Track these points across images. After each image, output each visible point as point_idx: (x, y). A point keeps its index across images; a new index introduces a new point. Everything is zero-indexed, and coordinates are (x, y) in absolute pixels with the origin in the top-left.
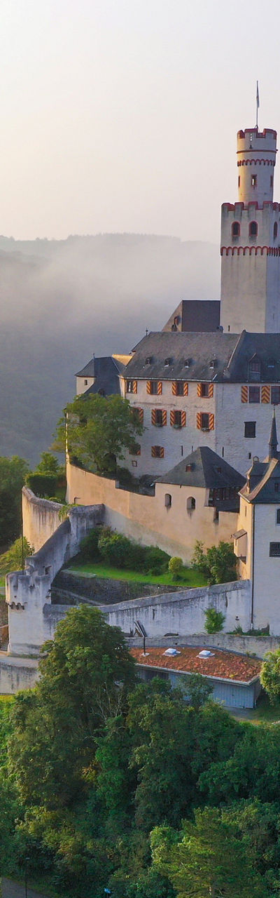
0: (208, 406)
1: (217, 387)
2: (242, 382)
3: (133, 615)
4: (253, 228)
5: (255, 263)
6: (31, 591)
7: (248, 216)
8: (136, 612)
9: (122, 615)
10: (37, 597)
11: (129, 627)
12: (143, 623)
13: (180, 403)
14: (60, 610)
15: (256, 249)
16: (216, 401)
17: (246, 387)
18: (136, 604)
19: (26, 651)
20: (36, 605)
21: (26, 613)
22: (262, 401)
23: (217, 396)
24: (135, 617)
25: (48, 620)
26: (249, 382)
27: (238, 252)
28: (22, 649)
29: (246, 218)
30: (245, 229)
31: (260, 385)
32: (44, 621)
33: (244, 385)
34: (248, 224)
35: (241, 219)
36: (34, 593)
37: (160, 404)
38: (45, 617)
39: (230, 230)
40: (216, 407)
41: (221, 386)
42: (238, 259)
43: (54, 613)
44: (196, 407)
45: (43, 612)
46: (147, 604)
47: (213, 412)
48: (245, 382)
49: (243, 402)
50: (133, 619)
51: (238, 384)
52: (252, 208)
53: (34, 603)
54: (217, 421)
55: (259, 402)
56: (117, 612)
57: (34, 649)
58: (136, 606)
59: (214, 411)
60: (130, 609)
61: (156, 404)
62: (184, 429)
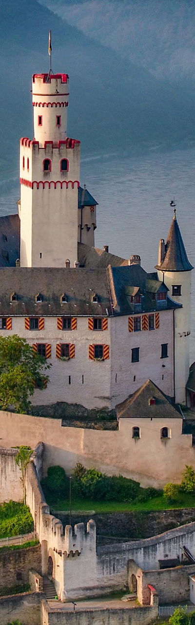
0: (101, 338)
1: (111, 321)
2: (129, 314)
3: (179, 542)
4: (64, 165)
5: (66, 196)
6: (86, 538)
7: (59, 154)
8: (182, 538)
9: (170, 544)
10: (91, 542)
11: (175, 553)
12: (188, 547)
13: (67, 337)
14: (112, 550)
15: (67, 183)
16: (111, 334)
17: (132, 318)
18: (181, 531)
19: (81, 594)
20: (91, 550)
21: (82, 558)
22: (143, 328)
23: (111, 328)
24: (181, 543)
25: (101, 562)
26: (135, 313)
27: (49, 186)
28: (77, 594)
29: (58, 155)
30: (56, 165)
31: (141, 315)
32: (98, 563)
33: (130, 316)
34: (60, 161)
35: (52, 156)
36: (89, 539)
37: (43, 339)
38: (98, 558)
39: (41, 166)
40: (111, 339)
41: (114, 319)
42: (49, 192)
43: (107, 554)
44: (87, 339)
45: (97, 555)
46: (192, 530)
47: (108, 343)
48: (131, 314)
49: (130, 331)
50: (179, 545)
51: (126, 316)
52: (63, 147)
53: (89, 548)
54: (112, 351)
55: (140, 330)
56: (164, 542)
57: (88, 591)
58: (182, 534)
59: (110, 343)
60: (176, 537)
61: (38, 339)
62: (72, 360)
